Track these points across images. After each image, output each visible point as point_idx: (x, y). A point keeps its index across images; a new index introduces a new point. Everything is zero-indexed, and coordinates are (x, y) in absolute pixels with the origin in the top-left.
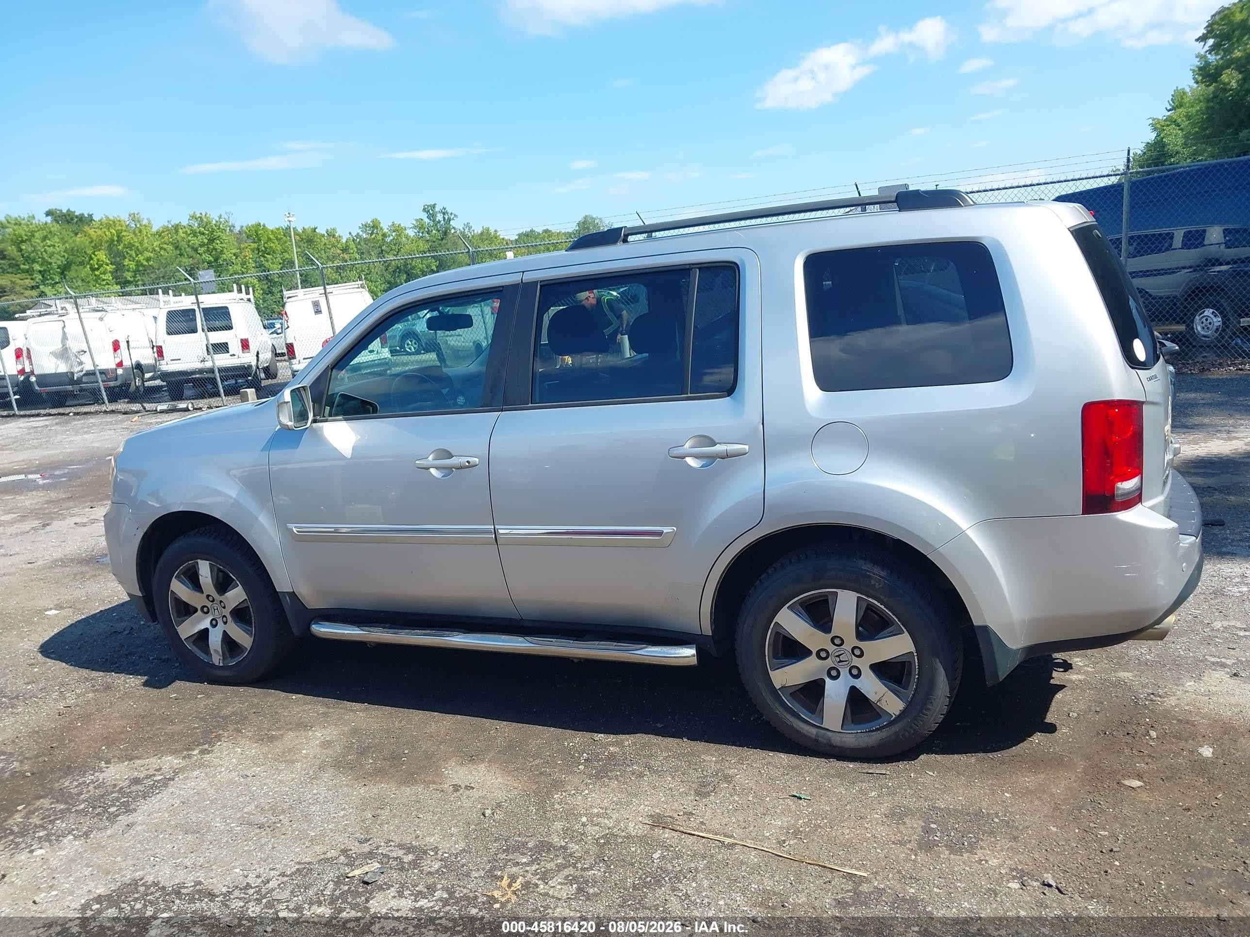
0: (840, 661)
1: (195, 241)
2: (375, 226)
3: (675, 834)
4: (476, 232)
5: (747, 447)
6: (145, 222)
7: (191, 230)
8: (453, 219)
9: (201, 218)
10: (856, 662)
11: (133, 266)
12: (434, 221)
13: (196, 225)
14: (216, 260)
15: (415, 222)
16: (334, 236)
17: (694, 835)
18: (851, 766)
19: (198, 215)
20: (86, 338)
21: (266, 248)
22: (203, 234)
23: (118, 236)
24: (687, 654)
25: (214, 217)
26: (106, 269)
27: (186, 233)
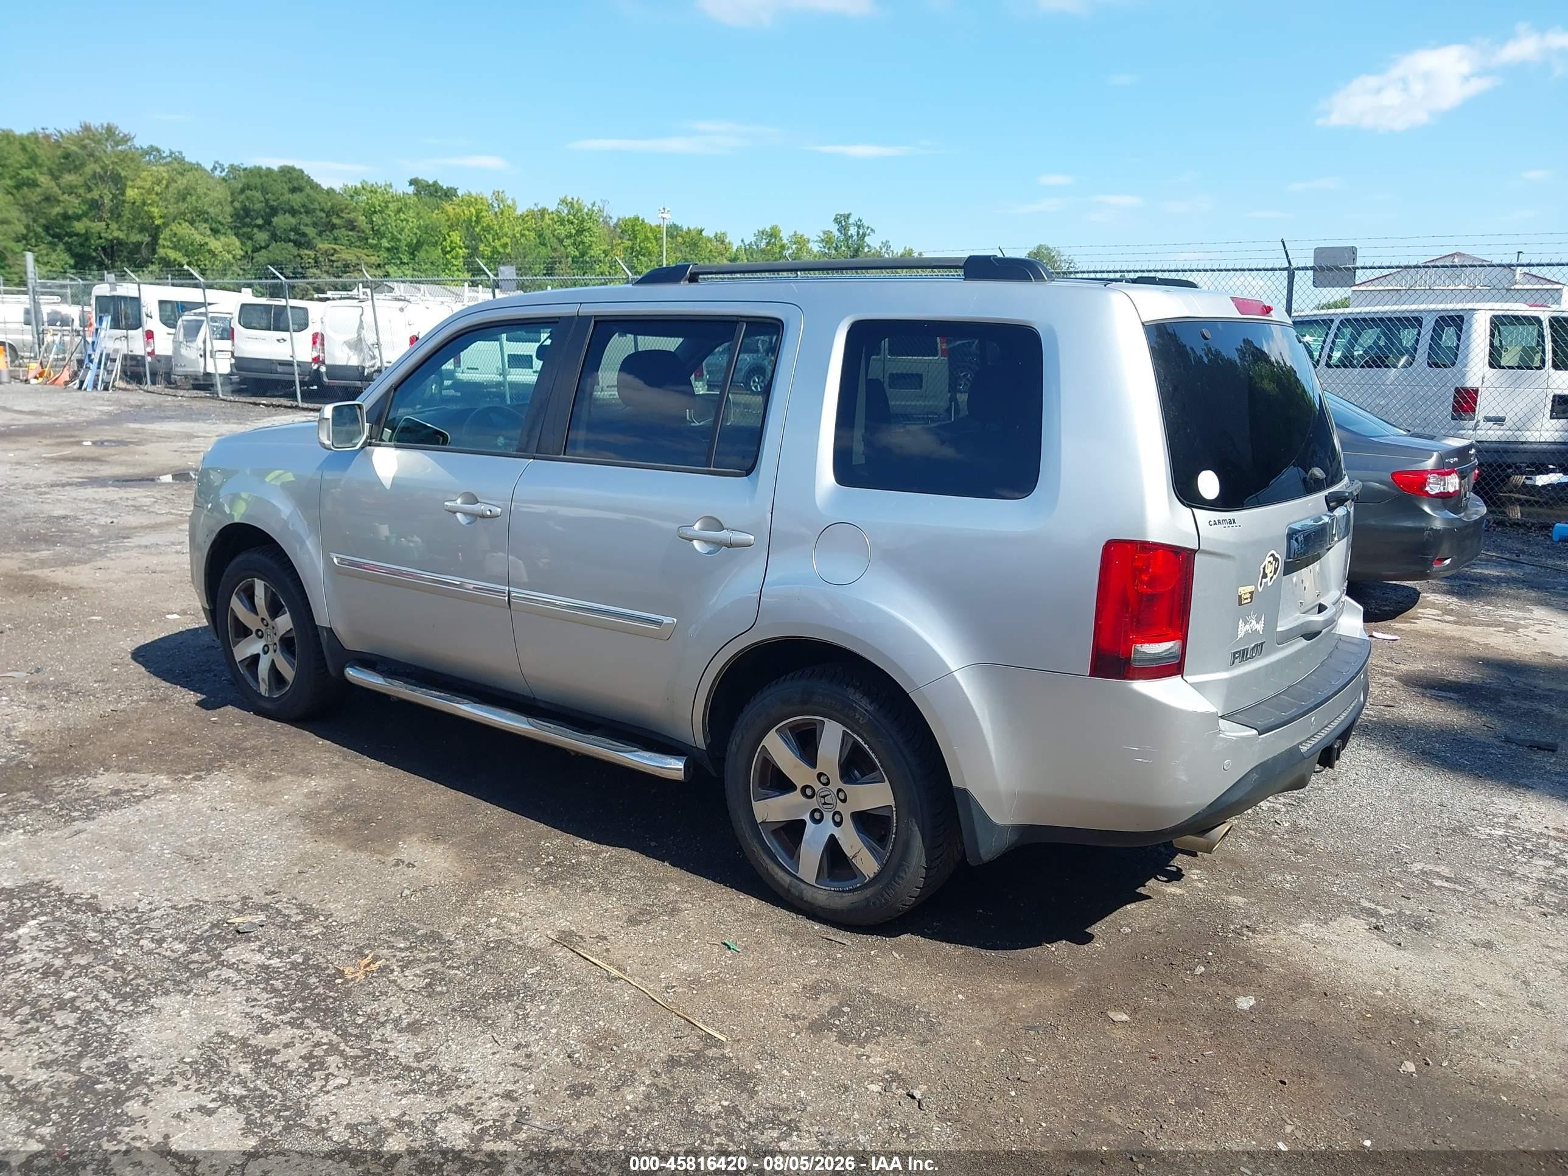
0: (825, 803)
1: (562, 231)
2: (773, 235)
3: (572, 954)
4: (895, 252)
5: (752, 537)
6: (509, 202)
7: (559, 217)
8: (869, 235)
9: (571, 203)
10: (840, 808)
11: (488, 252)
12: (845, 235)
13: (566, 212)
14: (583, 255)
15: (821, 234)
16: (723, 242)
17: (587, 959)
18: (816, 928)
19: (569, 200)
20: (377, 330)
21: (642, 249)
22: (572, 223)
23: (477, 217)
24: (674, 766)
25: (587, 205)
26: (458, 253)
27: (553, 219)
